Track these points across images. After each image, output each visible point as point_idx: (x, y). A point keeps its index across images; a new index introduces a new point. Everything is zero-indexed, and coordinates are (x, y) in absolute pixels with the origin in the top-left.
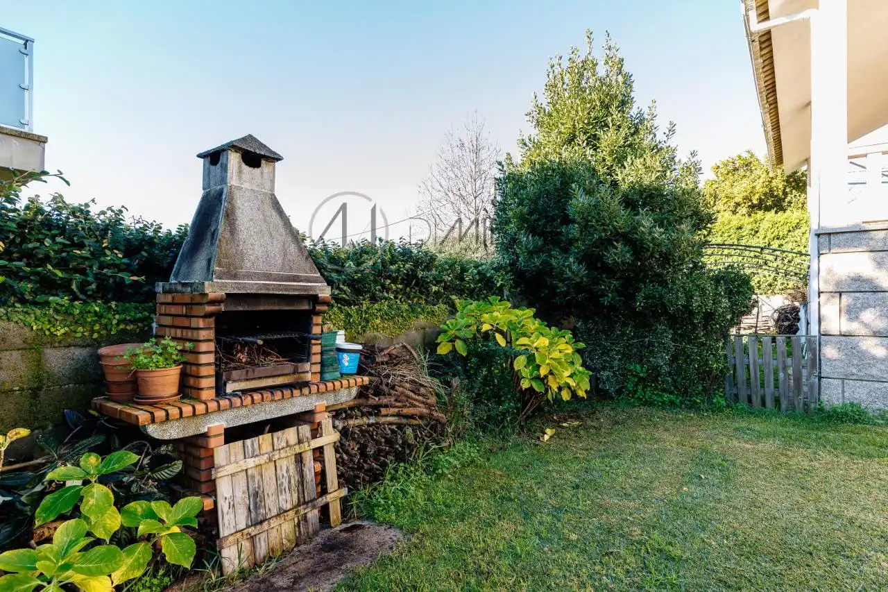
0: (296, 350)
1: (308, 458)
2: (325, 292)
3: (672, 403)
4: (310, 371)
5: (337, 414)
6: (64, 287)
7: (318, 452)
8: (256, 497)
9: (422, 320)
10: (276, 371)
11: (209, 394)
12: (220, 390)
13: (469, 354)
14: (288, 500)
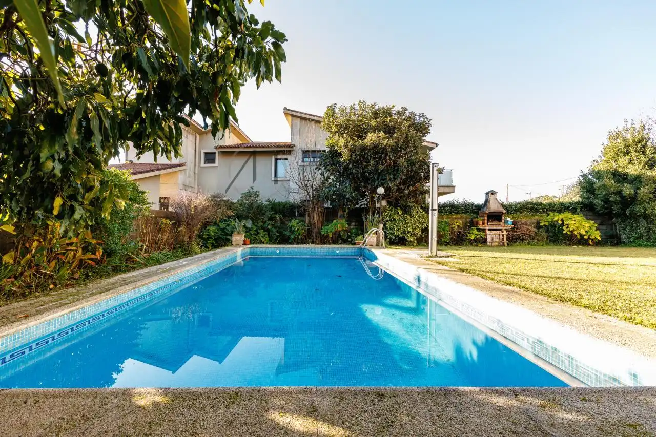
0: (500, 220)
1: (501, 236)
2: (504, 211)
3: (648, 245)
4: (502, 223)
5: (507, 231)
6: (469, 212)
7: (503, 235)
8: (492, 239)
9: (536, 217)
10: (496, 223)
11: (486, 224)
12: (487, 224)
13: (549, 225)
14: (497, 240)
